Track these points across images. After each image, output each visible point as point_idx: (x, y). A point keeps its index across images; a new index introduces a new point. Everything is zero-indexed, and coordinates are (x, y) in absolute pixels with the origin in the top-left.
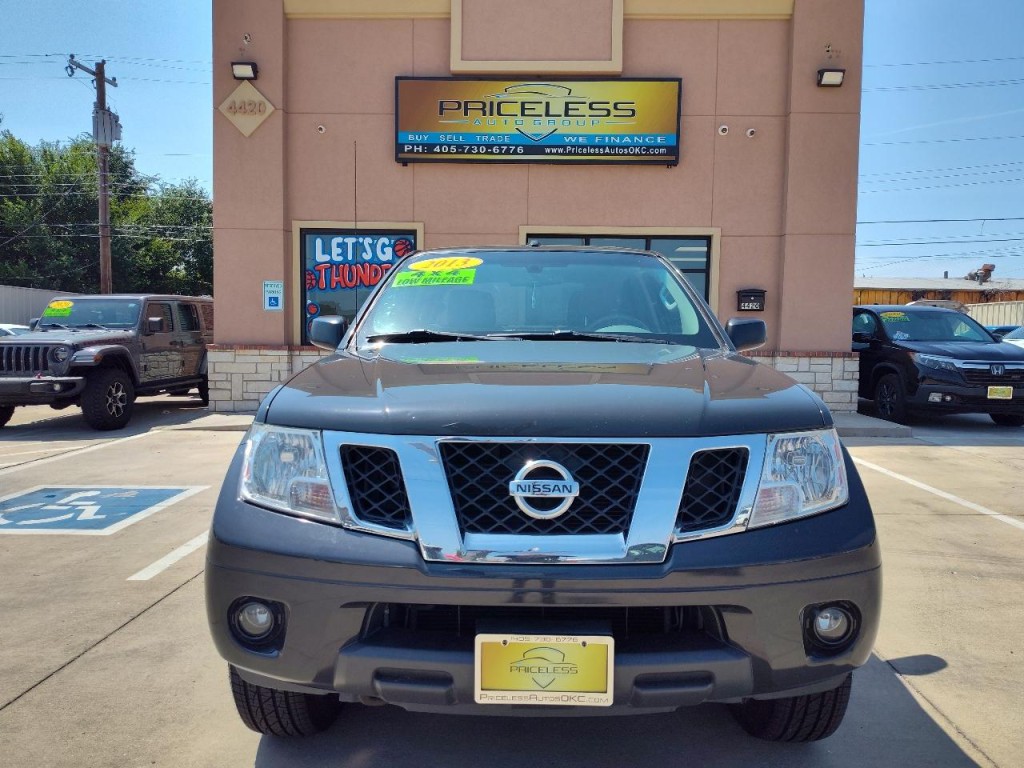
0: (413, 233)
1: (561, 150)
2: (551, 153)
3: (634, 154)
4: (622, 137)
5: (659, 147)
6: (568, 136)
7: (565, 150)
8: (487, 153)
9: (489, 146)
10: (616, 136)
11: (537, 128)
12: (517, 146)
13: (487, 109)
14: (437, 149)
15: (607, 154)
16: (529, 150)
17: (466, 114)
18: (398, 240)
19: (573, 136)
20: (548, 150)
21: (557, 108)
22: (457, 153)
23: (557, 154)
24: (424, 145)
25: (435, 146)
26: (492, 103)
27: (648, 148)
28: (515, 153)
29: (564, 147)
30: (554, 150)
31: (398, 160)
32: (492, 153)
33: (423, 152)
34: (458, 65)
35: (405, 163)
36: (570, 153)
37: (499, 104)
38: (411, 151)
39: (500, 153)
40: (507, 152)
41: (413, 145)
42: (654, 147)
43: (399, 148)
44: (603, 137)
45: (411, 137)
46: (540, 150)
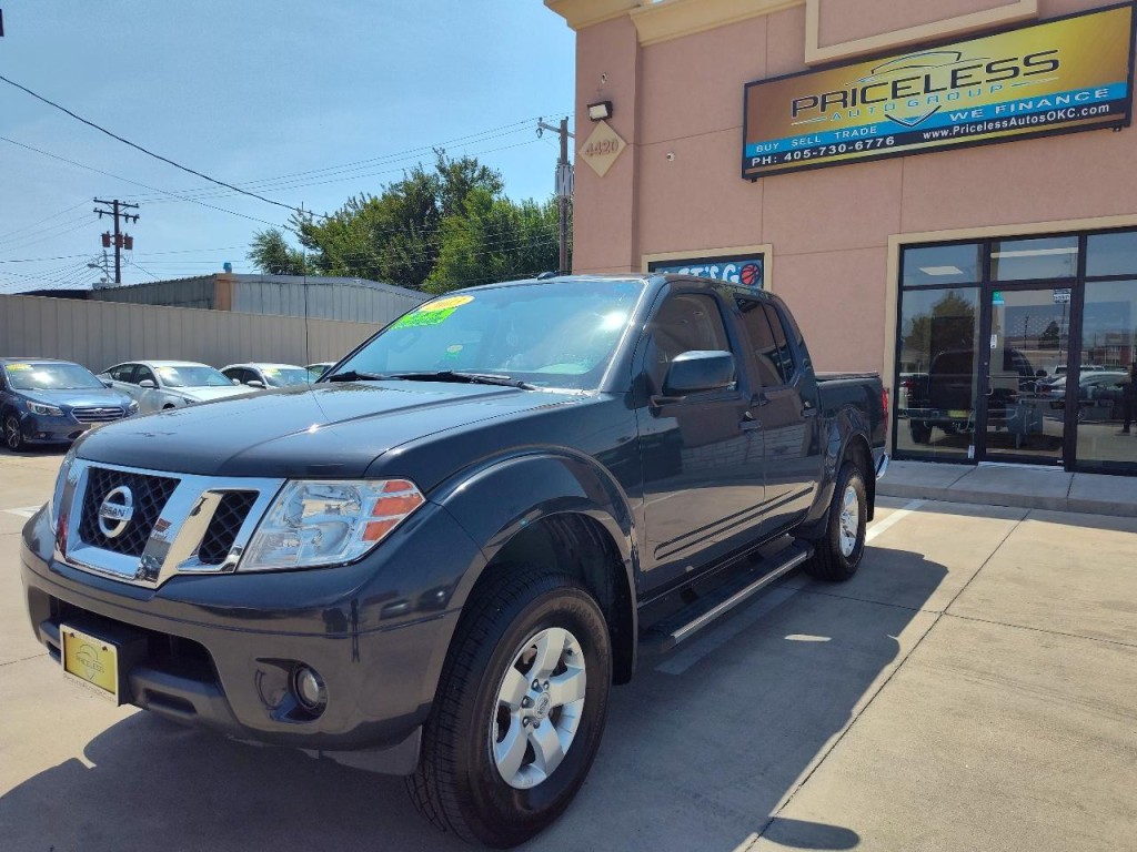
0: (760, 256)
1: (945, 133)
2: (931, 139)
3: (1056, 121)
4: (1036, 100)
5: (1097, 105)
6: (955, 113)
7: (951, 131)
8: (847, 151)
9: (850, 143)
10: (1026, 102)
11: (911, 110)
13: (849, 100)
14: (789, 157)
15: (1013, 127)
16: (901, 139)
17: (823, 109)
18: (746, 266)
19: (963, 112)
20: (927, 136)
21: (941, 79)
22: (812, 157)
23: (940, 138)
24: (773, 155)
25: (786, 153)
26: (854, 91)
27: (1078, 108)
28: (884, 145)
29: (950, 128)
30: (936, 134)
31: (745, 176)
32: (854, 151)
33: (772, 163)
34: (814, 55)
35: (754, 178)
36: (959, 135)
37: (864, 92)
38: (758, 165)
39: (865, 149)
40: (874, 146)
41: (761, 157)
42: (1089, 106)
43: (746, 162)
44: (1008, 105)
45: (759, 149)
46: (915, 136)
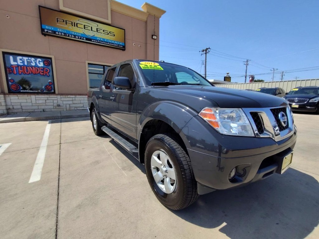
0: (51, 58)
1: (96, 41)
2: (93, 42)
3: (115, 46)
4: (112, 41)
5: (121, 45)
6: (98, 38)
7: (97, 41)
8: (74, 37)
9: (75, 36)
10: (110, 40)
12: (83, 37)
13: (73, 24)
14: (57, 33)
15: (108, 45)
16: (87, 39)
17: (66, 24)
18: (45, 60)
19: (99, 38)
20: (93, 40)
21: (95, 29)
22: (64, 36)
23: (95, 42)
24: (52, 31)
25: (56, 32)
26: (74, 23)
27: (118, 45)
28: (83, 39)
29: (97, 40)
30: (94, 41)
31: (43, 34)
32: (76, 38)
33: (52, 33)
34: (62, 8)
35: (45, 35)
36: (99, 42)
37: (77, 24)
38: (47, 32)
39: (78, 38)
40: (81, 38)
41: (48, 30)
42: (120, 45)
43: (43, 30)
44: (107, 40)
45: (47, 27)
46: (90, 40)
